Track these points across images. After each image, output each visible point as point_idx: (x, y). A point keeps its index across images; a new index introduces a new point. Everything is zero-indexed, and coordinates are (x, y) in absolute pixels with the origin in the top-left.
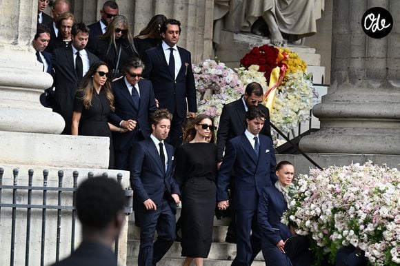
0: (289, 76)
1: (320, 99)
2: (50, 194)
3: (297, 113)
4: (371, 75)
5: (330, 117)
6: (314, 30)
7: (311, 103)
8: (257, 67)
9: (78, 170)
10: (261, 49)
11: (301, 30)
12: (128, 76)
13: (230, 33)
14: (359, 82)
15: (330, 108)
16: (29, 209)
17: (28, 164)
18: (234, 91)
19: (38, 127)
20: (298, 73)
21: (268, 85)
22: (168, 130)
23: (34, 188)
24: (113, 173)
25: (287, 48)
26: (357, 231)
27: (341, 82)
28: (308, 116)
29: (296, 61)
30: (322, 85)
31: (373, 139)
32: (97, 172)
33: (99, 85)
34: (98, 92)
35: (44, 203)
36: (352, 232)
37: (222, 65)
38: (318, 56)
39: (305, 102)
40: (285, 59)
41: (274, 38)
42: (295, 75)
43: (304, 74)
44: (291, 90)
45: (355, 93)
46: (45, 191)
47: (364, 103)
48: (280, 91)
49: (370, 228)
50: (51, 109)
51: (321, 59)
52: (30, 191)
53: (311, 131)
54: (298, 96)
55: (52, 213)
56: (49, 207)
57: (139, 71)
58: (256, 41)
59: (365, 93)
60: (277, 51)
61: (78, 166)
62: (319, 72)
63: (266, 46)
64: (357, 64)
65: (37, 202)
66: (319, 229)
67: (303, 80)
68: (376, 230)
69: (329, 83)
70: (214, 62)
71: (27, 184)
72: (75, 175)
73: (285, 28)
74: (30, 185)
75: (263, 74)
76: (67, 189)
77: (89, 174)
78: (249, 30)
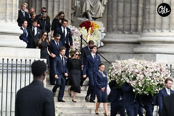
0: (94, 30)
1: (103, 37)
2: (23, 66)
3: (97, 41)
4: (119, 30)
5: (107, 42)
6: (102, 16)
7: (101, 38)
8: (85, 27)
9: (31, 59)
10: (86, 22)
11: (98, 16)
12: (56, 39)
13: (76, 17)
14: (115, 32)
15: (106, 40)
16: (16, 71)
17: (16, 57)
18: (78, 35)
19: (19, 46)
20: (97, 29)
21: (88, 33)
22: (65, 53)
23: (18, 64)
24: (42, 60)
25: (93, 22)
26: (129, 78)
27: (110, 32)
28: (100, 42)
29: (96, 26)
30: (104, 33)
31: (120, 49)
32: (37, 60)
33: (44, 38)
34: (44, 40)
35: (21, 69)
36: (127, 78)
37: (74, 27)
38: (103, 24)
39: (99, 38)
40: (93, 25)
41: (90, 19)
42: (96, 30)
43: (99, 29)
44: (95, 34)
45: (114, 35)
46: (21, 65)
47: (117, 38)
48: (91, 35)
49: (132, 76)
50: (23, 41)
51: (104, 25)
52: (17, 65)
53: (101, 47)
54: (97, 36)
55: (23, 72)
56: (22, 70)
57: (59, 38)
58: (84, 20)
59: (117, 35)
60: (90, 23)
61: (31, 58)
62: (103, 29)
63: (87, 21)
64: (115, 26)
65: (19, 69)
66: (118, 78)
67: (98, 31)
68: (134, 77)
69: (106, 32)
70: (71, 26)
71: (16, 63)
72: (30, 60)
73: (93, 15)
74: (17, 63)
75: (86, 29)
76: (28, 65)
77: (34, 60)
78: (82, 16)
